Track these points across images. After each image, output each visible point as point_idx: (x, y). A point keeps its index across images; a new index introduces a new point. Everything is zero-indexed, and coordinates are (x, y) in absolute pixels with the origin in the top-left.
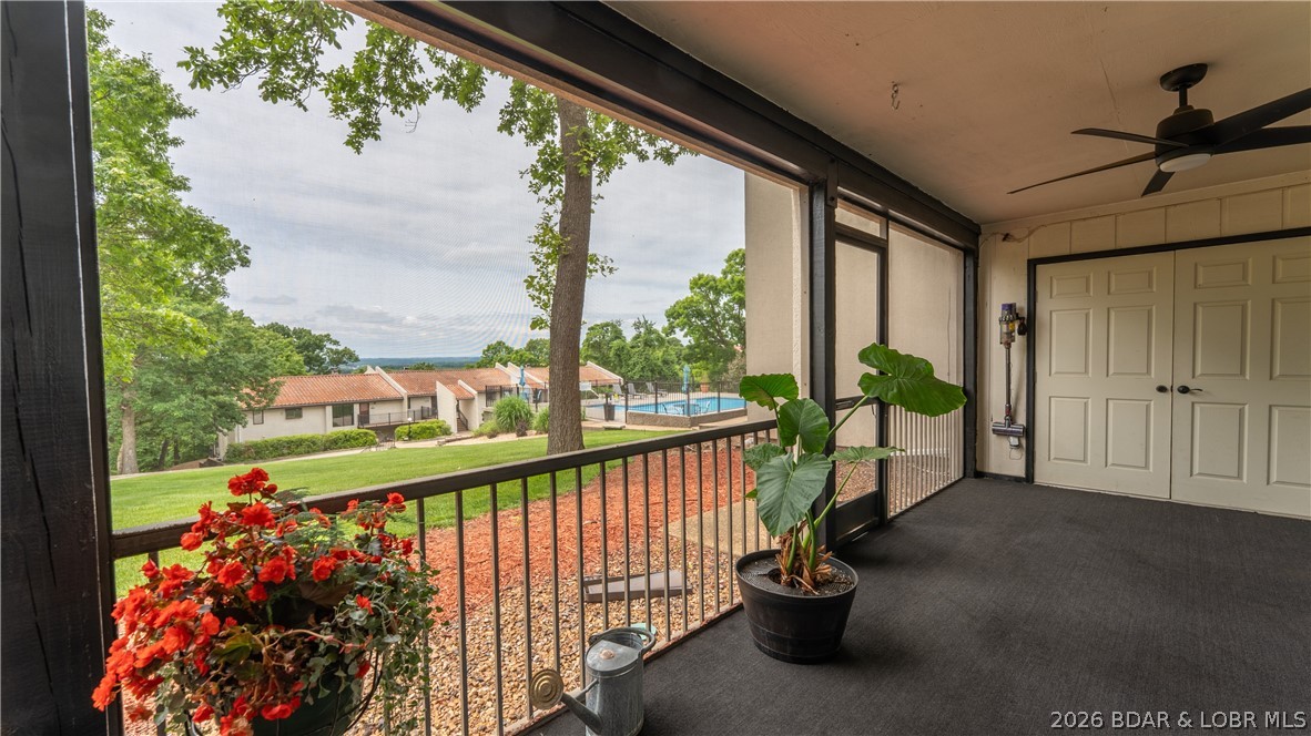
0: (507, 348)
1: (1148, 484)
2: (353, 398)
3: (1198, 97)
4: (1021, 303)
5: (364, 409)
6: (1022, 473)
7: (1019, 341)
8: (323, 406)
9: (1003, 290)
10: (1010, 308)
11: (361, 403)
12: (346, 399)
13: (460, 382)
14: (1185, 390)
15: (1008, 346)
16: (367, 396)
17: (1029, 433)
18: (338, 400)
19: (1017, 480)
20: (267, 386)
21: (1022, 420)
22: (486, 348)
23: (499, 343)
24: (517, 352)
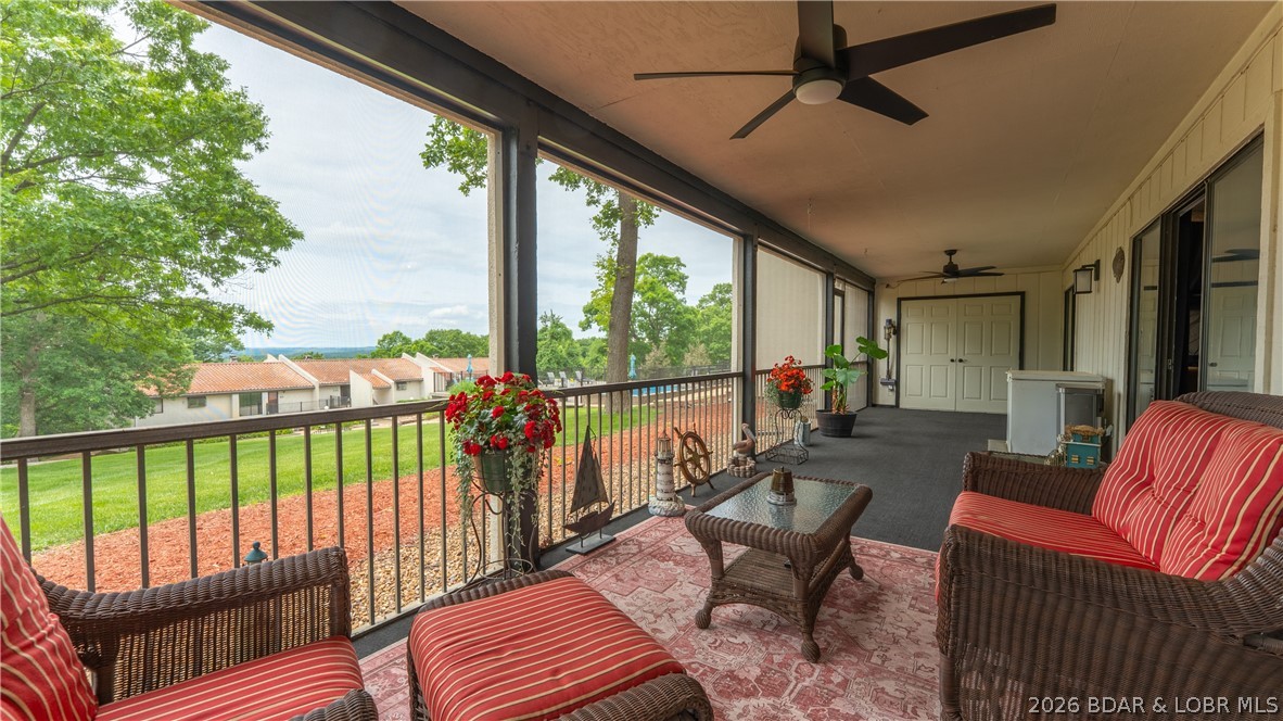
0: (404, 338)
1: (946, 404)
2: (261, 387)
3: (956, 259)
4: (894, 319)
5: (273, 397)
6: (893, 403)
7: (893, 338)
8: (229, 394)
9: (886, 313)
10: (890, 321)
11: (269, 392)
12: (254, 387)
13: (374, 371)
14: (961, 361)
15: (888, 340)
16: (276, 385)
17: (897, 383)
18: (245, 388)
19: (892, 407)
20: (178, 373)
21: (894, 377)
22: (381, 338)
23: (396, 333)
24: (417, 342)
